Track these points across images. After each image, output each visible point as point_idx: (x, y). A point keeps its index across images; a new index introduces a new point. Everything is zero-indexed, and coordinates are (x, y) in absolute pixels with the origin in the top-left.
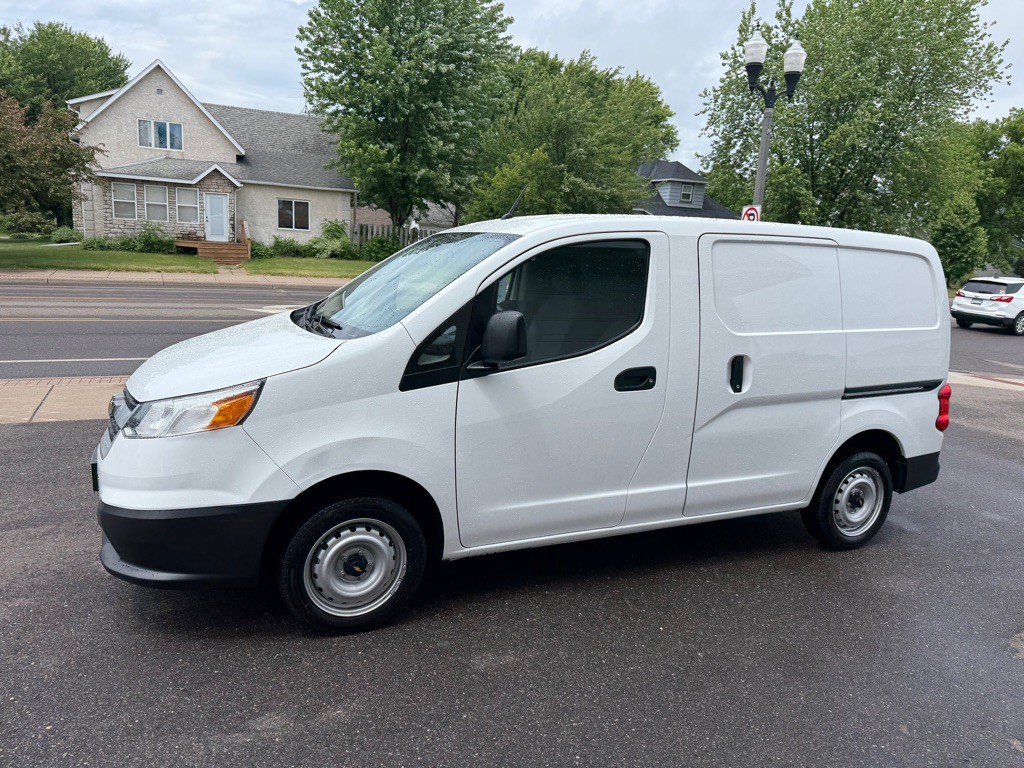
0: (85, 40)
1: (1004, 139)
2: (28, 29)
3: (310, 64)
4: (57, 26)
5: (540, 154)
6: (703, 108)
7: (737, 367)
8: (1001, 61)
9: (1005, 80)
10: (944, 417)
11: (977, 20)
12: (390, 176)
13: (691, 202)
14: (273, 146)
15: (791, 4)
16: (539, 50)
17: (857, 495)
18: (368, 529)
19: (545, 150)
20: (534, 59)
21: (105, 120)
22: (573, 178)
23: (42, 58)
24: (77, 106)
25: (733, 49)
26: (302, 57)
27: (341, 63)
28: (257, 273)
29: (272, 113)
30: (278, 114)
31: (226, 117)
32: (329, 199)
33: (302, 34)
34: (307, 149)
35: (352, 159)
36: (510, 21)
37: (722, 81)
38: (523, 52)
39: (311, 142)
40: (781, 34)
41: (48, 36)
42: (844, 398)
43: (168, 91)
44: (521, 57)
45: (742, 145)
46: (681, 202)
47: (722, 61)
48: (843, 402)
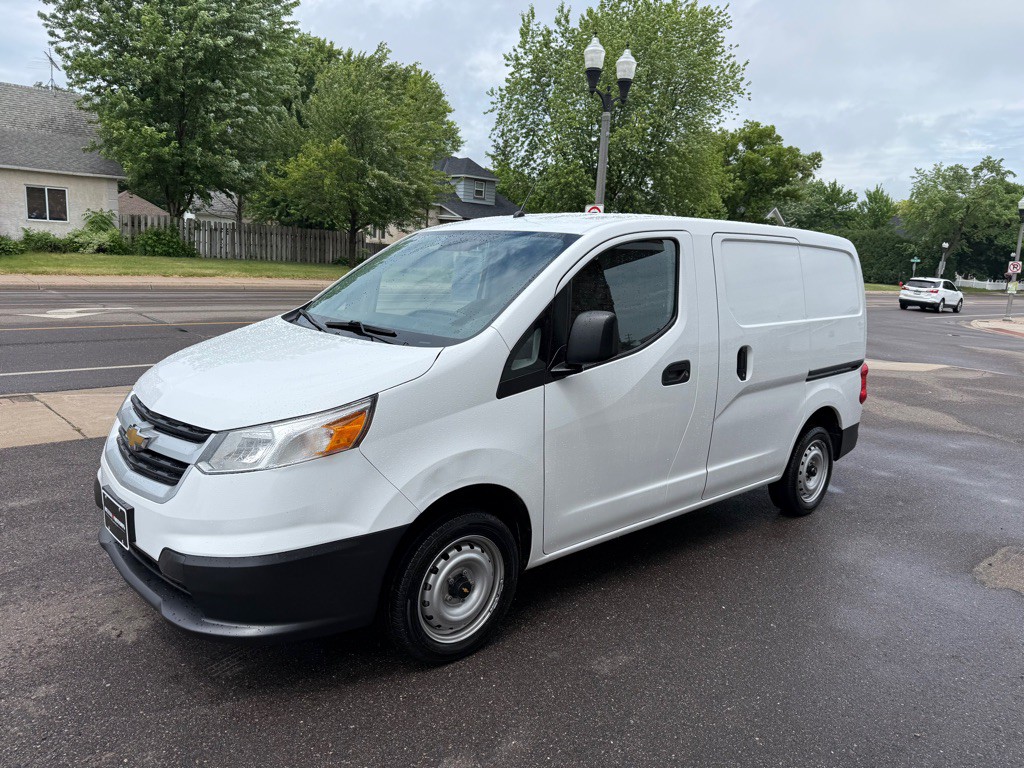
1: (741, 147)
3: (61, 32)
5: (337, 145)
6: (491, 107)
7: (743, 357)
8: (742, 79)
9: (746, 96)
10: (864, 392)
11: (722, 42)
12: (168, 162)
13: (484, 199)
14: (13, 124)
15: (569, 11)
17: (812, 466)
18: (472, 547)
19: (343, 142)
22: (377, 172)
25: (515, 50)
26: (50, 23)
27: (101, 33)
28: (13, 272)
32: (91, 187)
34: (58, 129)
35: (118, 142)
37: (507, 80)
40: (560, 39)
42: (807, 380)
45: (529, 145)
46: (475, 198)
47: (505, 61)
48: (807, 383)
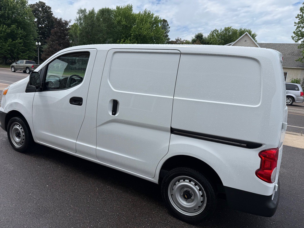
2: (223, 29)
4: (230, 27)
7: (115, 104)
18: (19, 126)
23: (224, 36)
29: (284, 44)
30: (286, 44)
32: (295, 71)
41: (227, 29)
43: (248, 41)
48: (172, 135)
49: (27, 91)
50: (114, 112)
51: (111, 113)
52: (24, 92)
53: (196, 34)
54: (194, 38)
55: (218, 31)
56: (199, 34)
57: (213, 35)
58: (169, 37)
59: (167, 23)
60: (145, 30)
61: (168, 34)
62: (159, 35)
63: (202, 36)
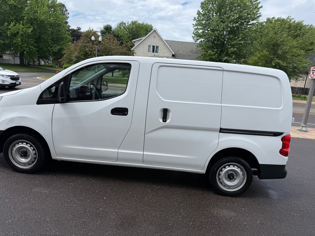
0: (143, 24)
2: (130, 22)
4: (137, 21)
7: (165, 113)
10: (285, 150)
12: (215, 60)
14: (183, 52)
16: (282, 18)
17: (232, 175)
18: (27, 144)
20: (280, 21)
21: (140, 45)
23: (131, 29)
24: (134, 42)
27: (204, 27)
29: (185, 42)
30: (187, 42)
31: (172, 44)
33: (195, 19)
36: (261, 7)
38: (276, 19)
39: (195, 50)
41: (134, 23)
42: (220, 132)
43: (157, 37)
44: (275, 21)
48: (220, 133)
49: (39, 103)
50: (165, 118)
51: (161, 121)
52: (35, 104)
53: (105, 25)
54: (103, 29)
55: (125, 24)
56: (107, 25)
57: (120, 28)
58: (69, 24)
59: (65, 8)
60: (43, 15)
61: (68, 21)
62: (59, 21)
63: (111, 28)
